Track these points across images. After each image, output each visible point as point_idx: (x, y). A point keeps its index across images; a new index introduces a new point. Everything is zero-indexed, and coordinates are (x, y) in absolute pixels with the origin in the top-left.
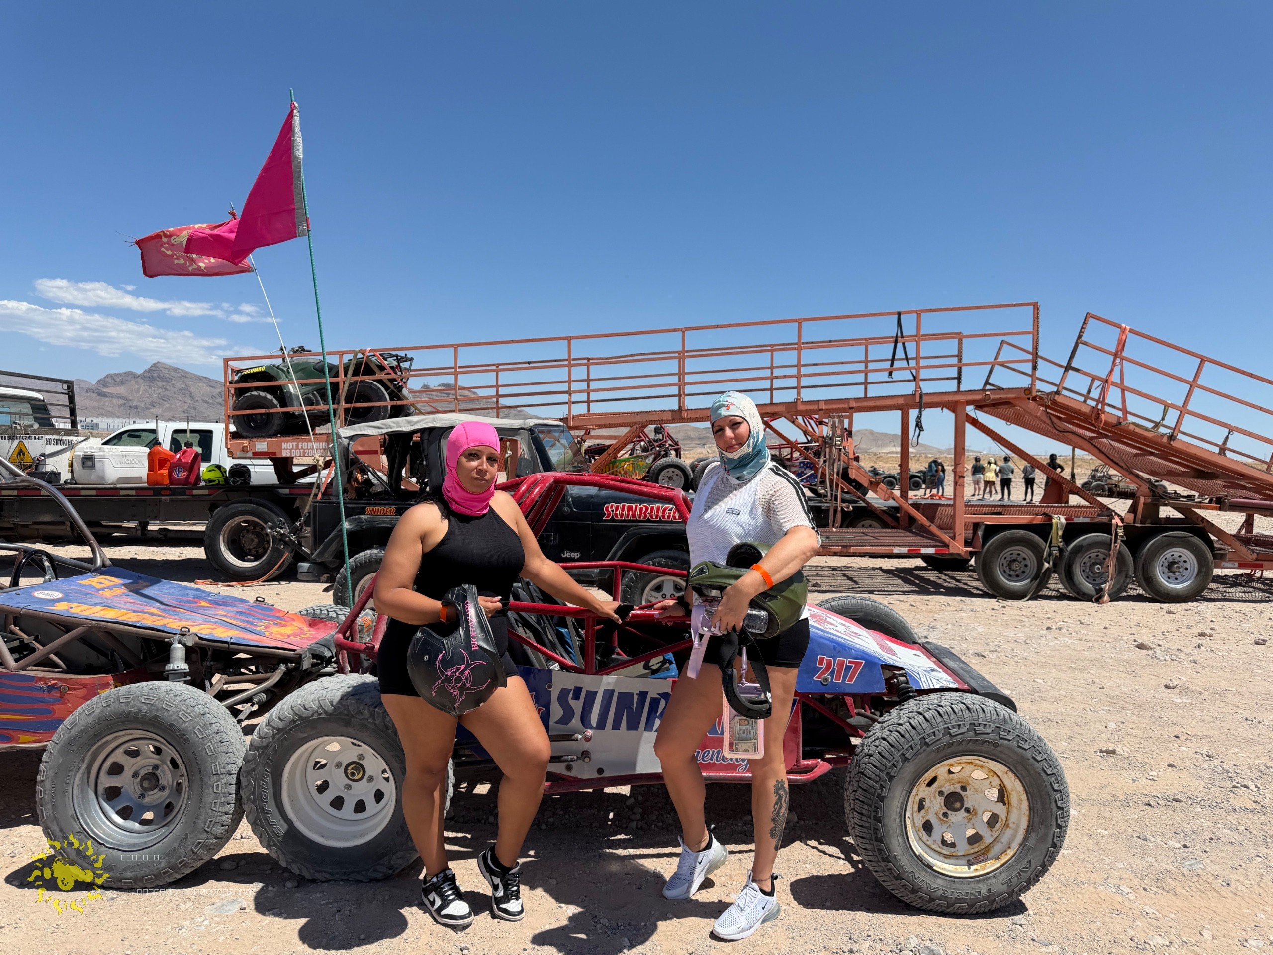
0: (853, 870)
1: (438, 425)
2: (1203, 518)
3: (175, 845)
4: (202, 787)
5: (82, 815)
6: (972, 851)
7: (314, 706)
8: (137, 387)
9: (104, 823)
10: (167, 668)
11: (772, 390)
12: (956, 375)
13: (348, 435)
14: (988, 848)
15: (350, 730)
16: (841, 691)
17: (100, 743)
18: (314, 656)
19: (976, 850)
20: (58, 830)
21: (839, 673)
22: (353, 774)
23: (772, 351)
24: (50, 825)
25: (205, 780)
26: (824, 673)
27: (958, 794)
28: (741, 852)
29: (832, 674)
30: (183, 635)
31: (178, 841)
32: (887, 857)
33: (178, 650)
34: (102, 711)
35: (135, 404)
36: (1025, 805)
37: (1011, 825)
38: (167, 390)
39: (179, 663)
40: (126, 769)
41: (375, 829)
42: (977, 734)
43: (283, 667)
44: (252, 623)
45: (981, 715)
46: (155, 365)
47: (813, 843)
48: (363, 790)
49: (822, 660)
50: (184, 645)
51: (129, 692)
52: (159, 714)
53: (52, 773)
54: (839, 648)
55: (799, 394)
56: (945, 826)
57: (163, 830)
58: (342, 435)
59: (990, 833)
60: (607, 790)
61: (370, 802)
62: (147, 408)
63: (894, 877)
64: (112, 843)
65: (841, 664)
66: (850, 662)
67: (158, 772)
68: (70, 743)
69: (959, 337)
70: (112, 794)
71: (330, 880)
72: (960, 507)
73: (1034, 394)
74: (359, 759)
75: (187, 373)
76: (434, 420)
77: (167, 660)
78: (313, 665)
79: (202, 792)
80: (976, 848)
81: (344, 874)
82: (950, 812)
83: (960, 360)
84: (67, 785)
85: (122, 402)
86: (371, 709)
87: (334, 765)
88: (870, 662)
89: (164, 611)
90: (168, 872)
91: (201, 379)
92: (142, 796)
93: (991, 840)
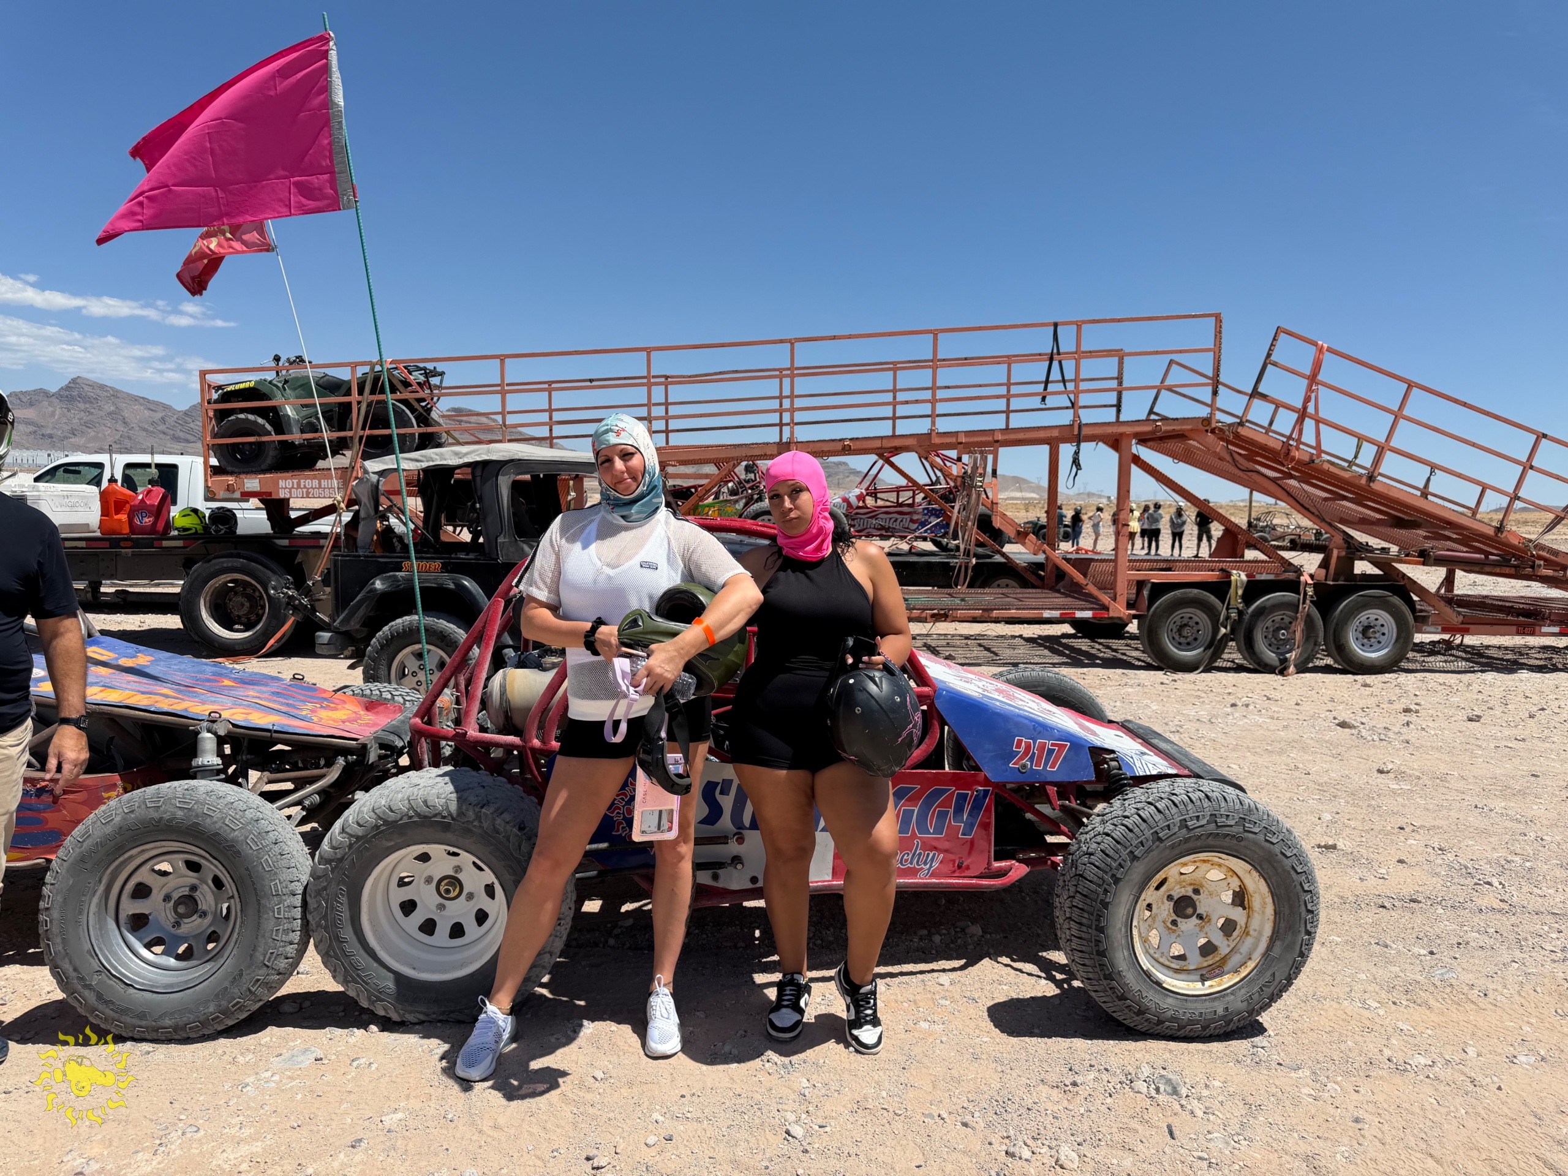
0: (1058, 991)
1: (494, 458)
2: (1404, 575)
3: (227, 984)
4: (259, 911)
5: (100, 949)
6: (1205, 964)
7: (403, 807)
8: (51, 409)
9: (130, 959)
10: (194, 763)
11: (894, 418)
12: (1114, 402)
13: (377, 469)
14: (1224, 960)
15: (449, 836)
16: (1042, 779)
17: (121, 859)
18: (382, 746)
19: (1211, 962)
20: (71, 969)
21: (1040, 758)
22: (448, 891)
23: (895, 370)
24: (60, 963)
25: (263, 902)
26: (1021, 758)
27: (1190, 898)
28: (922, 972)
29: (1031, 759)
30: (214, 722)
31: (230, 979)
32: (1110, 974)
33: (207, 740)
34: (124, 819)
35: (49, 432)
36: (1270, 910)
37: (1251, 932)
38: (92, 414)
39: (209, 757)
40: (155, 892)
41: (481, 958)
42: (1218, 827)
43: (341, 761)
44: (294, 707)
45: (1223, 804)
46: (74, 381)
47: (1005, 960)
48: (460, 910)
49: (1020, 742)
50: (215, 734)
51: (158, 794)
52: (199, 820)
53: (60, 898)
54: (1039, 729)
55: (933, 423)
56: (1174, 936)
57: (208, 966)
58: (370, 470)
59: (1226, 942)
60: (746, 904)
61: (470, 924)
62: (67, 438)
63: (1117, 997)
64: (143, 984)
65: (1042, 747)
66: (1053, 745)
67: (197, 895)
68: (82, 859)
69: (1121, 356)
70: (138, 923)
71: (423, 1022)
72: (1123, 563)
73: (1214, 425)
74: (456, 872)
75: (117, 391)
76: (488, 451)
77: (195, 754)
78: (381, 757)
79: (259, 917)
80: (1210, 960)
81: (443, 1013)
82: (1179, 920)
83: (1120, 383)
84: (80, 913)
85: (31, 428)
86: (477, 810)
87: (423, 880)
88: (1076, 744)
89: (179, 692)
90: (218, 1017)
91: (136, 399)
92: (177, 924)
93: (1227, 950)
